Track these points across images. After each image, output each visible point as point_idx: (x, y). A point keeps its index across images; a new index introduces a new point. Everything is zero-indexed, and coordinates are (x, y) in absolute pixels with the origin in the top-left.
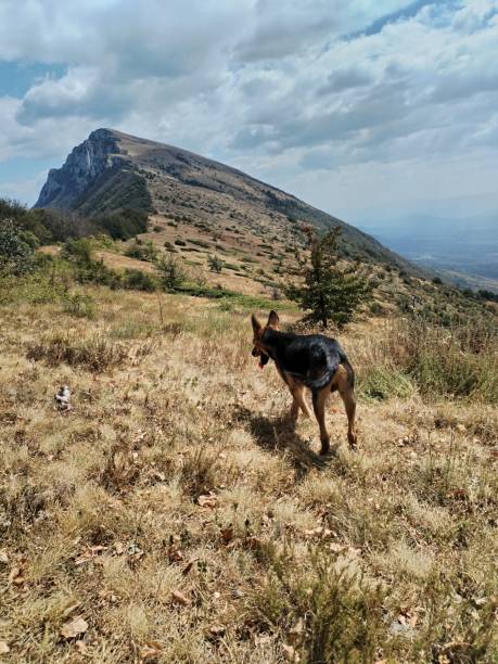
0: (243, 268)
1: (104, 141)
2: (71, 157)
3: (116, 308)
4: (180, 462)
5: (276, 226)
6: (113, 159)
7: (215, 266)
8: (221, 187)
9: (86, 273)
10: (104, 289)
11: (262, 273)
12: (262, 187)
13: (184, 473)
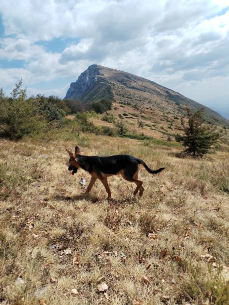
0: (154, 126)
1: (94, 70)
2: (80, 77)
3: (99, 143)
4: (138, 217)
5: (170, 107)
6: (98, 78)
7: (141, 125)
8: (144, 89)
9: (85, 127)
10: (93, 135)
11: (162, 128)
12: (164, 89)
13: (140, 221)
